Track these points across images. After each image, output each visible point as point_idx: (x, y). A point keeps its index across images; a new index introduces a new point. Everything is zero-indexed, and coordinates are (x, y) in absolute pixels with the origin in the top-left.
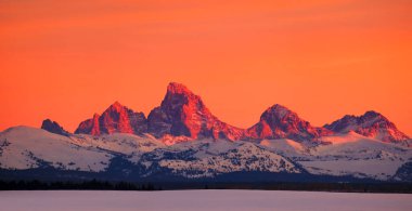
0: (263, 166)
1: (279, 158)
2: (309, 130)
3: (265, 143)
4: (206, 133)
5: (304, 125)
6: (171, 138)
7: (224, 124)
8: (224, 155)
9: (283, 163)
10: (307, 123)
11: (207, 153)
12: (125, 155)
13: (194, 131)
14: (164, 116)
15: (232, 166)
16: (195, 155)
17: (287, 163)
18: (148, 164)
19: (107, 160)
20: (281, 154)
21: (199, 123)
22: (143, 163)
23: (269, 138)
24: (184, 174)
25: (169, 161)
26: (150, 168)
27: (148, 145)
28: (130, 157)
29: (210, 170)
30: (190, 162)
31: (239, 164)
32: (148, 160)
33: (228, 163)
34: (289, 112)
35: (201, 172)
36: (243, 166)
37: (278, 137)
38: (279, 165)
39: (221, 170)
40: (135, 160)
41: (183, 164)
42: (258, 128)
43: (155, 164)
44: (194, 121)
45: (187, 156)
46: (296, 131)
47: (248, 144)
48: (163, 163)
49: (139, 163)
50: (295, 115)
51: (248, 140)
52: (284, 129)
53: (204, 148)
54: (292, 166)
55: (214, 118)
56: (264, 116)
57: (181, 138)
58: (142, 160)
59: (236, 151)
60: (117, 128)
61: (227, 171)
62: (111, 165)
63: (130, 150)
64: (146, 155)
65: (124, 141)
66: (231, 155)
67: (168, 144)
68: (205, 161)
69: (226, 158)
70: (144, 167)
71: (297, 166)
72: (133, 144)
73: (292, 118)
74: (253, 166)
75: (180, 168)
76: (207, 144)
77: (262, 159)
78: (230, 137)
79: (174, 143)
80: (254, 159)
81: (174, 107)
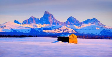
0: (68, 32)
1: (72, 29)
2: (79, 23)
3: (68, 26)
4: (54, 23)
7: (58, 21)
9: (72, 31)
10: (78, 21)
11: (54, 28)
13: (51, 23)
14: (44, 19)
17: (73, 30)
18: (40, 31)
19: (30, 30)
20: (72, 28)
21: (52, 21)
23: (69, 25)
25: (45, 30)
27: (40, 26)
28: (36, 29)
29: (55, 32)
30: (50, 31)
31: (62, 31)
32: (40, 30)
33: (59, 31)
34: (74, 18)
35: (53, 33)
36: (63, 31)
37: (72, 24)
38: (71, 31)
39: (57, 32)
40: (37, 30)
42: (67, 22)
43: (42, 31)
44: (51, 21)
45: (49, 29)
46: (76, 23)
47: (64, 26)
48: (43, 31)
49: (38, 31)
50: (76, 19)
52: (73, 22)
53: (53, 27)
55: (56, 20)
56: (68, 19)
57: (48, 25)
58: (38, 30)
59: (61, 28)
60: (32, 22)
61: (59, 33)
62: (31, 31)
63: (35, 27)
64: (39, 29)
65: (34, 25)
66: (60, 29)
67: (45, 26)
68: (53, 30)
69: (58, 29)
70: (39, 32)
71: (76, 31)
72: (36, 26)
73: (75, 20)
74: (65, 31)
75: (47, 32)
76: (54, 26)
77: (67, 30)
78: (60, 24)
79: (46, 26)
80: (65, 30)
81: (46, 17)
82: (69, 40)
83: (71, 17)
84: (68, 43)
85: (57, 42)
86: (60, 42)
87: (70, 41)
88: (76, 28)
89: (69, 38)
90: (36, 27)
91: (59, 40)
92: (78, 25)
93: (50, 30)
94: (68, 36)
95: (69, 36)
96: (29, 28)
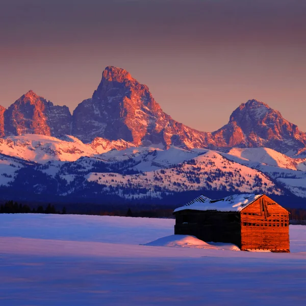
0: (231, 185)
1: (254, 173)
2: (297, 136)
3: (235, 152)
4: (154, 136)
5: (289, 129)
6: (104, 143)
7: (179, 125)
8: (177, 168)
9: (258, 180)
10: (294, 127)
11: (154, 164)
12: (38, 165)
13: (138, 135)
14: (97, 112)
15: (187, 183)
16: (137, 168)
17: (265, 180)
18: (69, 178)
19: (11, 172)
20: (257, 167)
21: (144, 123)
22: (63, 177)
23: (241, 146)
24: (120, 193)
25: (99, 174)
26: (72, 183)
27: (72, 152)
28: (46, 167)
29: (157, 188)
30: (128, 177)
31: (198, 181)
32: (70, 172)
33: (182, 179)
34: (270, 110)
35: (144, 191)
36: (202, 184)
37: (255, 145)
38: (252, 182)
39: (173, 188)
40: (52, 172)
41: (119, 179)
42: (227, 131)
43: (80, 178)
44: (137, 119)
45: (126, 167)
46: (278, 137)
47: (211, 153)
48: (92, 177)
49: (57, 176)
50: (277, 116)
51: (211, 147)
52: (263, 133)
53: (150, 157)
54: (270, 184)
55: (167, 117)
56: (235, 115)
57: (119, 143)
58: (62, 172)
59: (192, 162)
60: (30, 127)
61: (180, 189)
62: (16, 179)
63: (46, 158)
64: (67, 164)
65: (38, 145)
66: (187, 167)
67: (100, 150)
68: (150, 175)
69: (179, 173)
70: (65, 181)
71: (278, 185)
72: (50, 150)
73: (273, 119)
74: (216, 184)
75: (114, 185)
76: (155, 153)
77: (230, 174)
78: (187, 143)
79: (108, 149)
80: (219, 174)
81: (110, 99)
82: (244, 230)
83: (251, 103)
84: (235, 248)
85: (171, 243)
86: (192, 241)
87: (244, 240)
88: (281, 165)
89: (243, 216)
90: (53, 152)
91: (180, 230)
92: (291, 151)
93: (131, 173)
94: (238, 207)
95: (240, 209)
96: (7, 162)
